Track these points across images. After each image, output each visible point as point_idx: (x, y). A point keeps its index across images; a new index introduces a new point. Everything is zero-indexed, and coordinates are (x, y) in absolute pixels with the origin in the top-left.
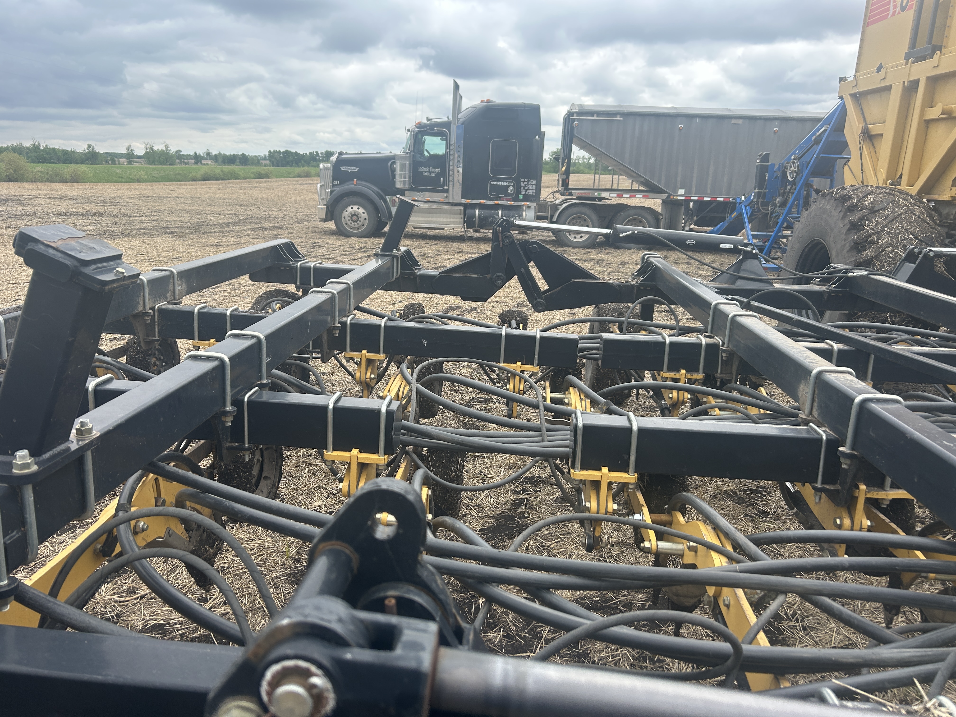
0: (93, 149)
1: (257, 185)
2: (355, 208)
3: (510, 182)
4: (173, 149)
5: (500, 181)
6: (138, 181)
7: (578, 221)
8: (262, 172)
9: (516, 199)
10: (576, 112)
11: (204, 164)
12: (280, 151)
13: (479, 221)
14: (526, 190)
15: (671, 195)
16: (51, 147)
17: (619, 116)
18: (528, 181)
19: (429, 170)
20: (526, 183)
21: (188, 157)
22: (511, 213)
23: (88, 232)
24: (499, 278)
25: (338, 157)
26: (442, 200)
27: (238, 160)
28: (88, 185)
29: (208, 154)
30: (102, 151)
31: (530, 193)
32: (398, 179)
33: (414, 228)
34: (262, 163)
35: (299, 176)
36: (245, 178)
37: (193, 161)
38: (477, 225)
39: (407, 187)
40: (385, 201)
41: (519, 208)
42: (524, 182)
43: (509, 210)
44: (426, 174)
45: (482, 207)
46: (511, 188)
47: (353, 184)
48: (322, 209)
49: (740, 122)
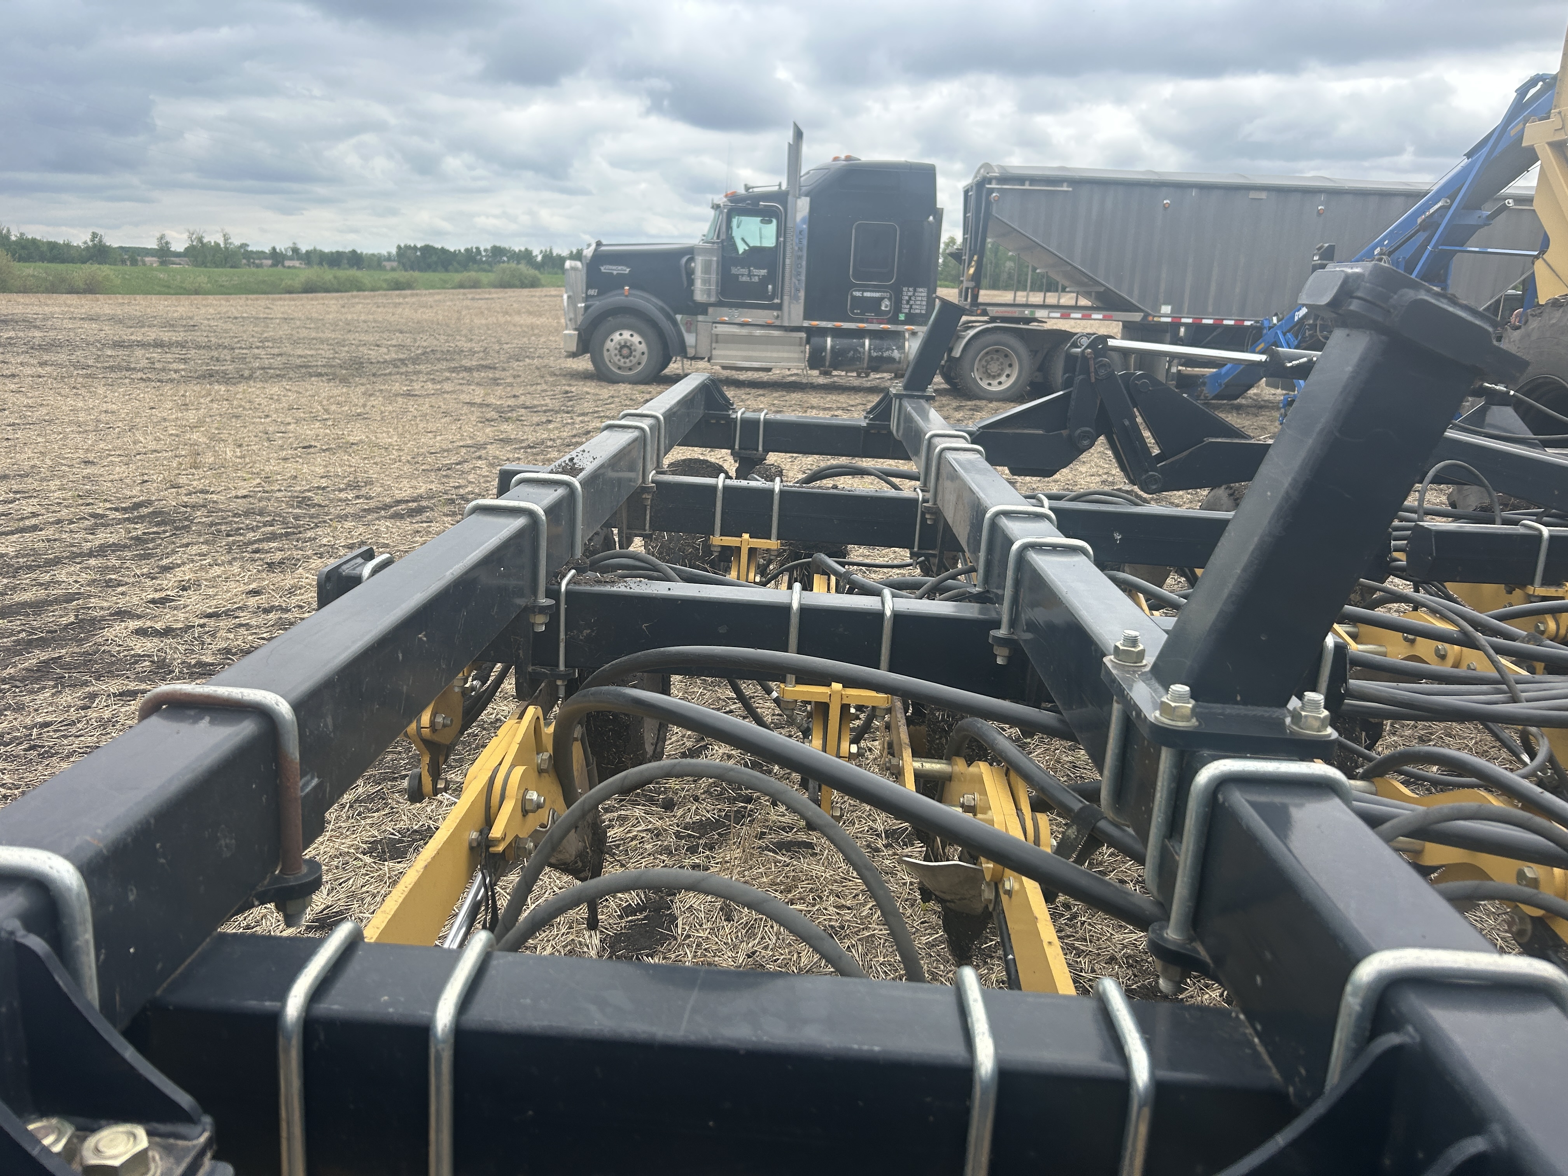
0: (100, 241)
1: (401, 300)
2: (626, 334)
3: (884, 292)
4: (236, 241)
5: (867, 291)
6: (197, 292)
7: (995, 357)
8: (402, 279)
9: (894, 320)
10: (996, 178)
11: (289, 267)
12: (415, 247)
13: (831, 357)
14: (911, 306)
15: (1150, 315)
16: (30, 237)
17: (1065, 184)
18: (915, 291)
19: (750, 271)
20: (910, 294)
21: (261, 255)
22: (885, 344)
23: (183, 373)
24: (1085, 436)
25: (596, 250)
26: (770, 321)
27: (346, 261)
28: (120, 299)
29: (295, 250)
30: (115, 245)
31: (918, 311)
32: (698, 284)
33: (724, 368)
34: (385, 266)
35: (461, 286)
36: (373, 289)
37: (269, 262)
38: (827, 364)
39: (713, 299)
40: (674, 323)
41: (897, 336)
42: (907, 292)
43: (881, 338)
44: (745, 279)
45: (837, 333)
46: (886, 302)
47: (622, 294)
48: (570, 335)
49: (1263, 195)
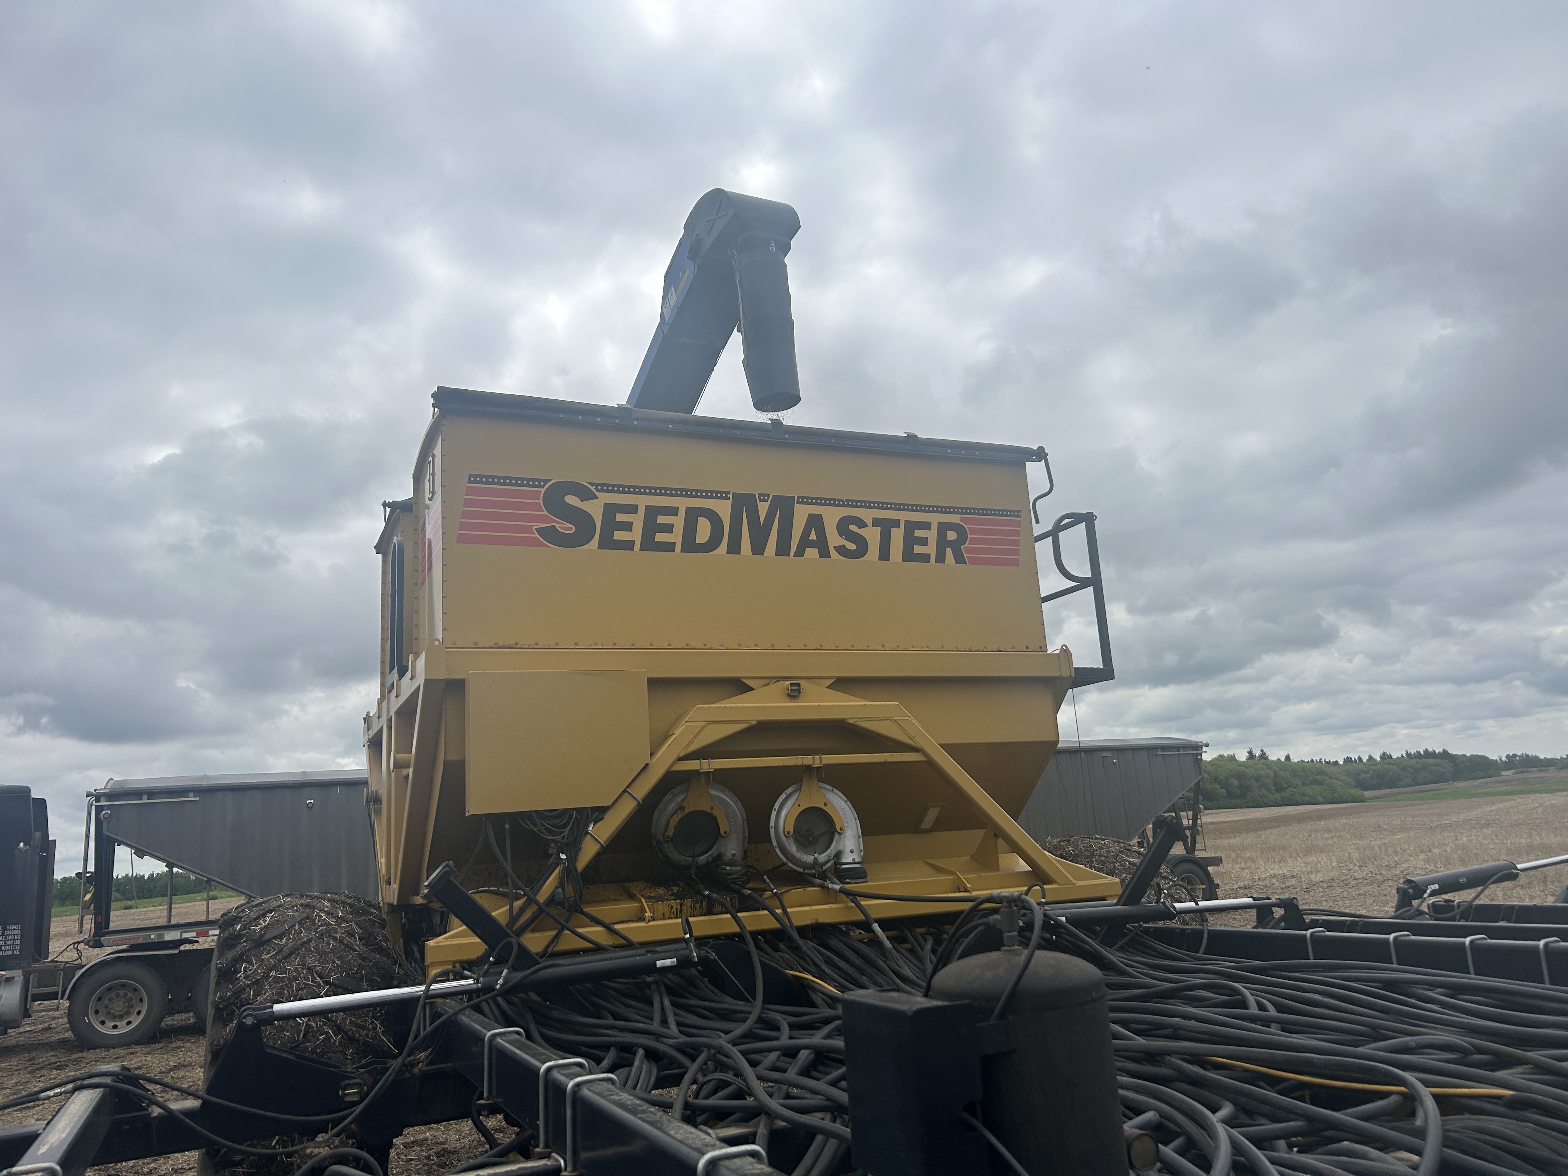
7: (122, 992)
10: (104, 794)
17: (191, 794)
31: (10, 953)
